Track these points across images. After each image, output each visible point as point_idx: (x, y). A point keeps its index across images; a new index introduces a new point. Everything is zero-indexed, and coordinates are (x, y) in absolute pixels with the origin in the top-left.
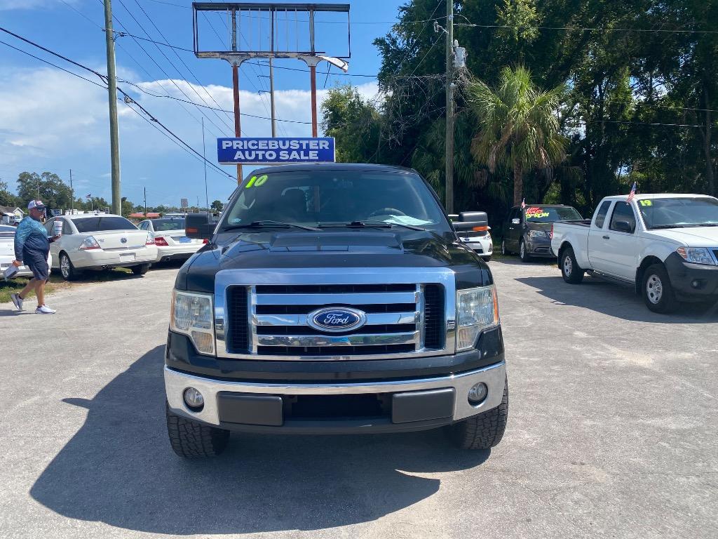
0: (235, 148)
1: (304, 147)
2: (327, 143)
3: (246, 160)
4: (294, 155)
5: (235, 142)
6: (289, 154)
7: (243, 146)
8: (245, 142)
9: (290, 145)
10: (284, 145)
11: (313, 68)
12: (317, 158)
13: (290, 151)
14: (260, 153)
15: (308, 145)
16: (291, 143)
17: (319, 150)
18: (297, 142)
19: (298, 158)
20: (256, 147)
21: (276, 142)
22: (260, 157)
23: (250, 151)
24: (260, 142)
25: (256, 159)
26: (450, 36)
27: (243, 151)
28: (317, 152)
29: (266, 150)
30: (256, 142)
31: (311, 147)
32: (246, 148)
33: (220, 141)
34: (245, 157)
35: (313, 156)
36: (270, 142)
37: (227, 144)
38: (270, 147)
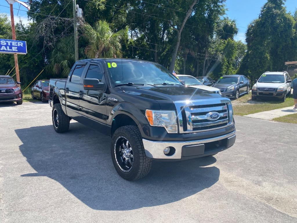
1: (9, 44)
2: (22, 44)
4: (4, 48)
11: (11, 5)
12: (17, 50)
16: (2, 42)
17: (17, 46)
18: (5, 41)
19: (6, 50)
26: (75, 2)
31: (13, 45)
35: (14, 49)
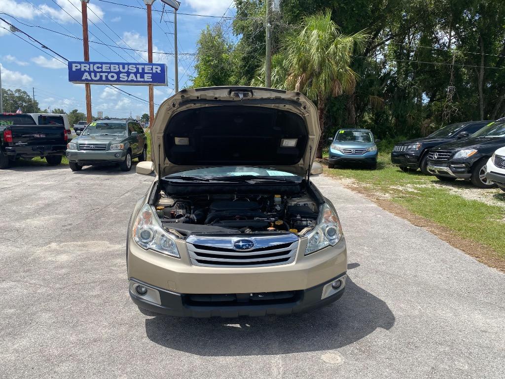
0: (83, 70)
1: (140, 71)
2: (159, 68)
3: (92, 80)
4: (132, 77)
5: (83, 65)
6: (128, 76)
7: (89, 69)
8: (92, 65)
9: (128, 69)
10: (124, 68)
11: (149, 6)
12: (151, 80)
13: (128, 73)
14: (104, 75)
15: (143, 69)
16: (130, 67)
17: (152, 73)
18: (135, 66)
19: (135, 80)
20: (100, 70)
21: (117, 66)
22: (104, 78)
23: (95, 72)
24: (104, 66)
25: (101, 79)
27: (90, 72)
28: (151, 75)
29: (109, 73)
30: (100, 66)
31: (146, 71)
32: (92, 70)
33: (70, 64)
34: (91, 77)
35: (147, 77)
36: (112, 66)
37: (76, 66)
38: (112, 70)
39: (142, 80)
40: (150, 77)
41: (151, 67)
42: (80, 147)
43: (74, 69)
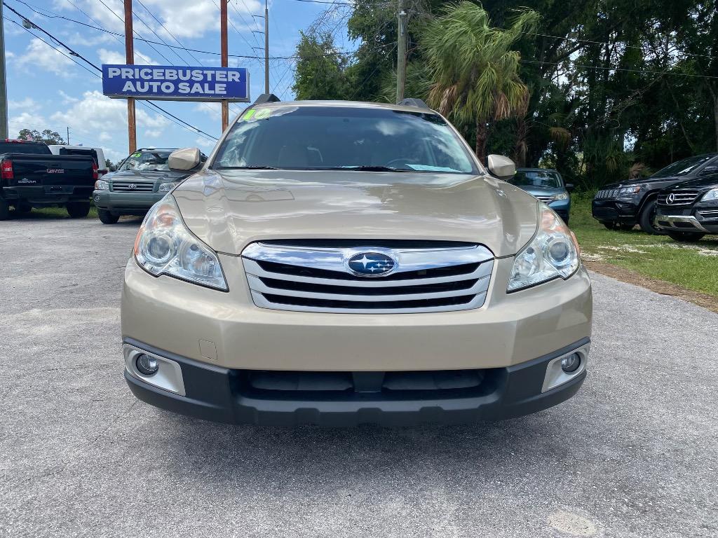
0: (124, 77)
1: (209, 79)
2: (238, 75)
3: (138, 92)
4: (196, 87)
5: (124, 70)
6: (191, 87)
7: (134, 76)
8: (137, 70)
9: (192, 76)
10: (185, 75)
12: (225, 93)
13: (191, 83)
14: (155, 85)
15: (214, 76)
16: (194, 73)
17: (227, 83)
18: (201, 72)
19: (201, 92)
20: (149, 77)
21: (175, 72)
22: (155, 90)
23: (142, 81)
24: (155, 71)
25: (150, 92)
27: (134, 81)
28: (225, 85)
29: (162, 81)
30: (149, 71)
31: (218, 79)
32: (137, 77)
33: (106, 68)
34: (136, 88)
35: (220, 89)
36: (167, 71)
37: (114, 72)
38: (167, 77)
39: (212, 92)
40: (224, 89)
41: (225, 72)
42: (115, 186)
43: (111, 75)
